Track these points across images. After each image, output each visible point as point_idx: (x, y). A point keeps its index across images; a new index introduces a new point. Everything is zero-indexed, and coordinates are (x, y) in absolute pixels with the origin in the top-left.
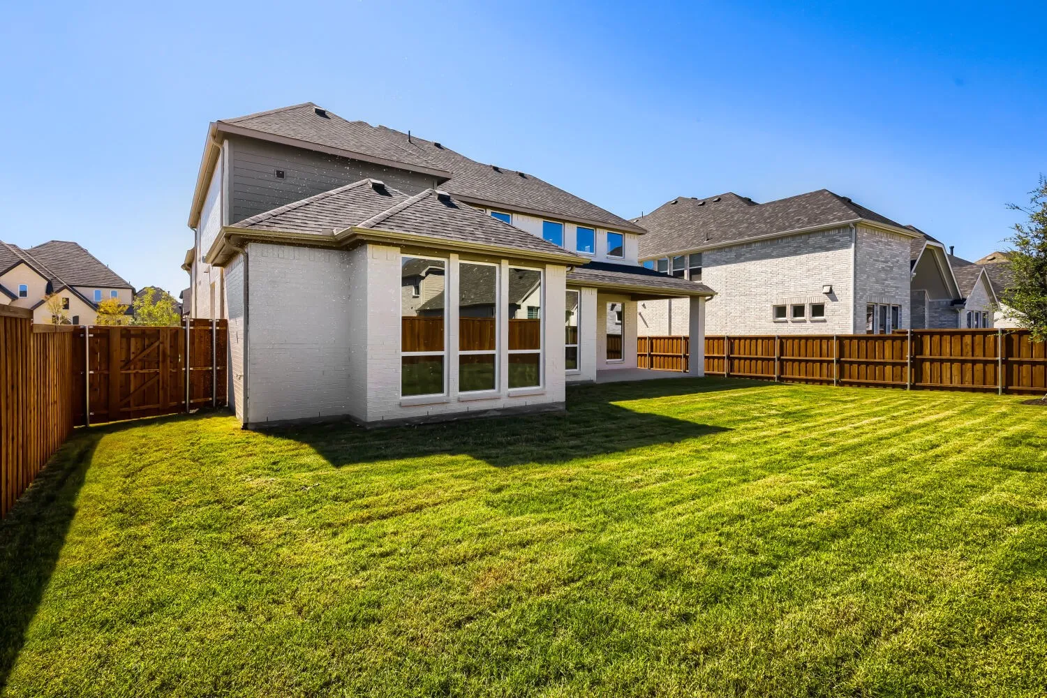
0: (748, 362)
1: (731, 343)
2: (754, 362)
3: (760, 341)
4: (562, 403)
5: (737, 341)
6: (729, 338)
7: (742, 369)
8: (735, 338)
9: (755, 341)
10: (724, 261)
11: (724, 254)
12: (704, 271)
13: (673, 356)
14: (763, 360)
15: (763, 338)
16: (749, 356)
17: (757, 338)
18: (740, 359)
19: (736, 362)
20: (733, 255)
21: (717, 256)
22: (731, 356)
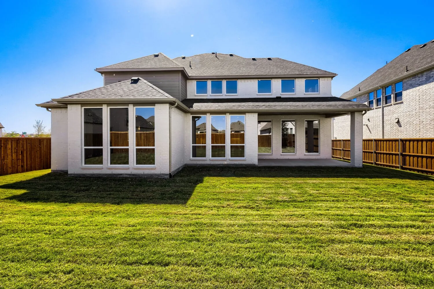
0: (415, 158)
1: (404, 143)
2: (420, 159)
3: (424, 143)
4: (168, 174)
5: (408, 143)
6: (402, 140)
7: (412, 164)
8: (406, 140)
9: (421, 142)
10: (418, 84)
11: (417, 79)
12: (404, 93)
13: (369, 152)
14: (427, 157)
15: (427, 140)
16: (416, 154)
17: (422, 141)
18: (410, 156)
19: (408, 158)
20: (424, 78)
21: (413, 81)
22: (403, 153)
